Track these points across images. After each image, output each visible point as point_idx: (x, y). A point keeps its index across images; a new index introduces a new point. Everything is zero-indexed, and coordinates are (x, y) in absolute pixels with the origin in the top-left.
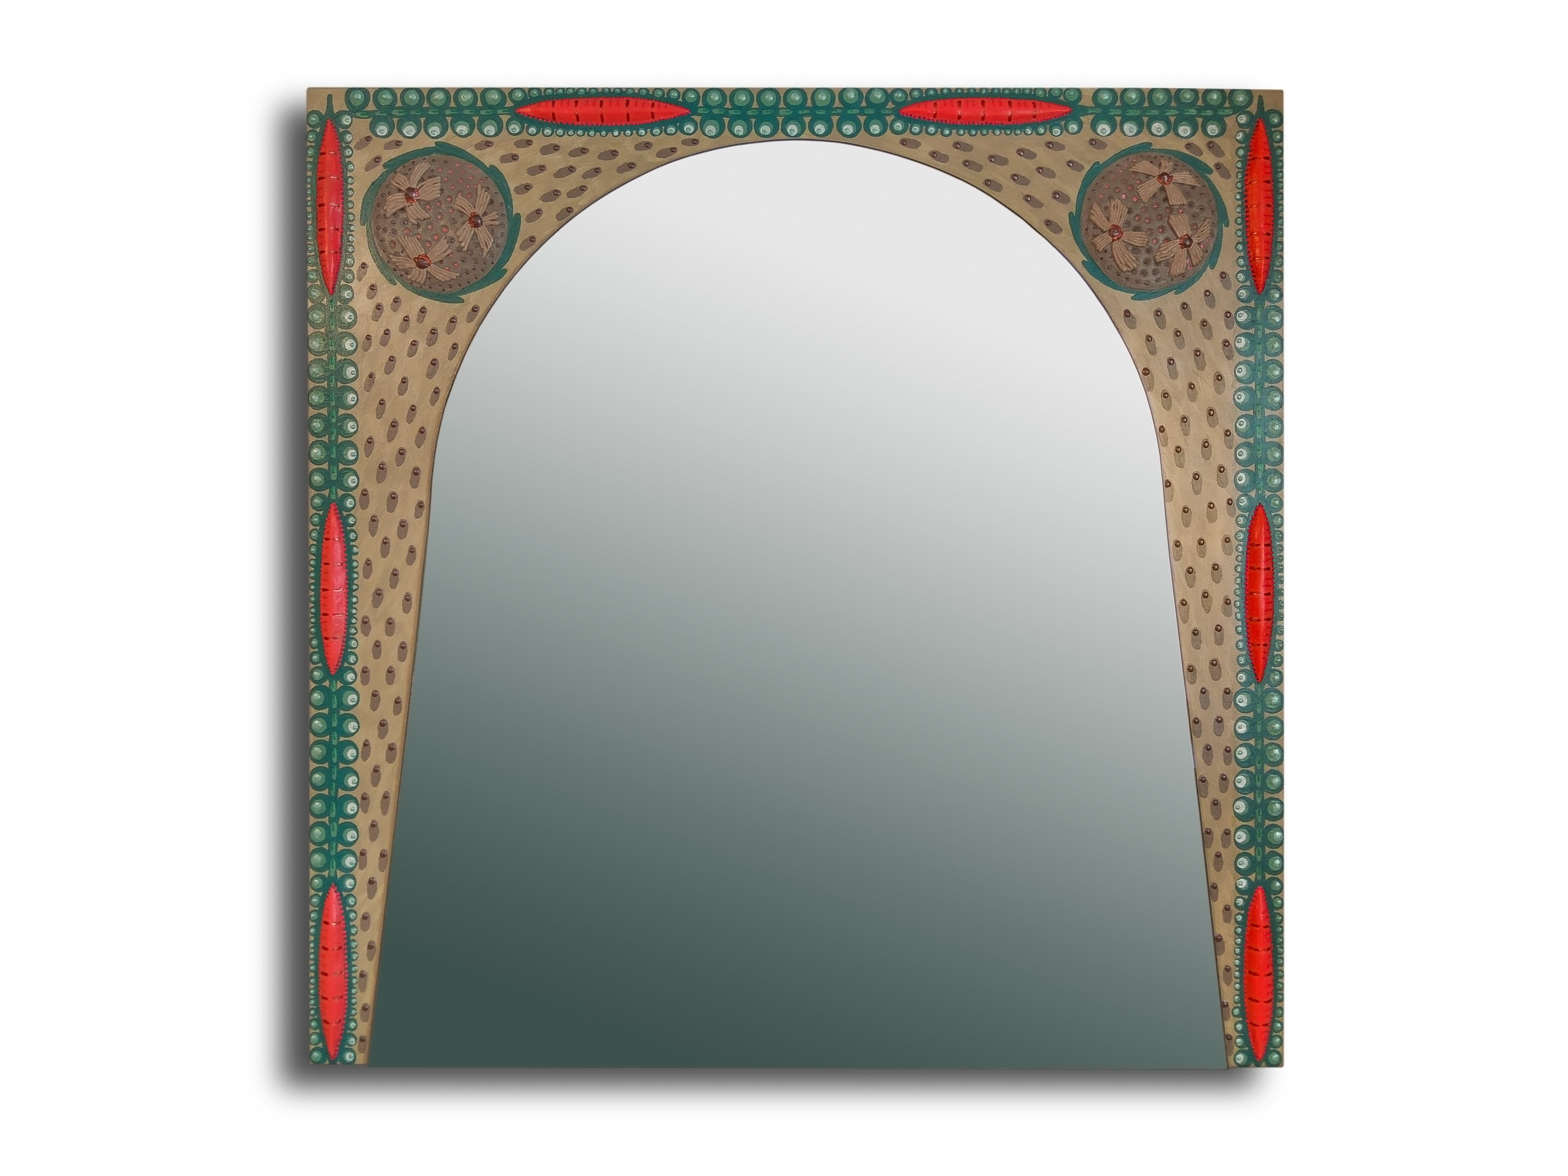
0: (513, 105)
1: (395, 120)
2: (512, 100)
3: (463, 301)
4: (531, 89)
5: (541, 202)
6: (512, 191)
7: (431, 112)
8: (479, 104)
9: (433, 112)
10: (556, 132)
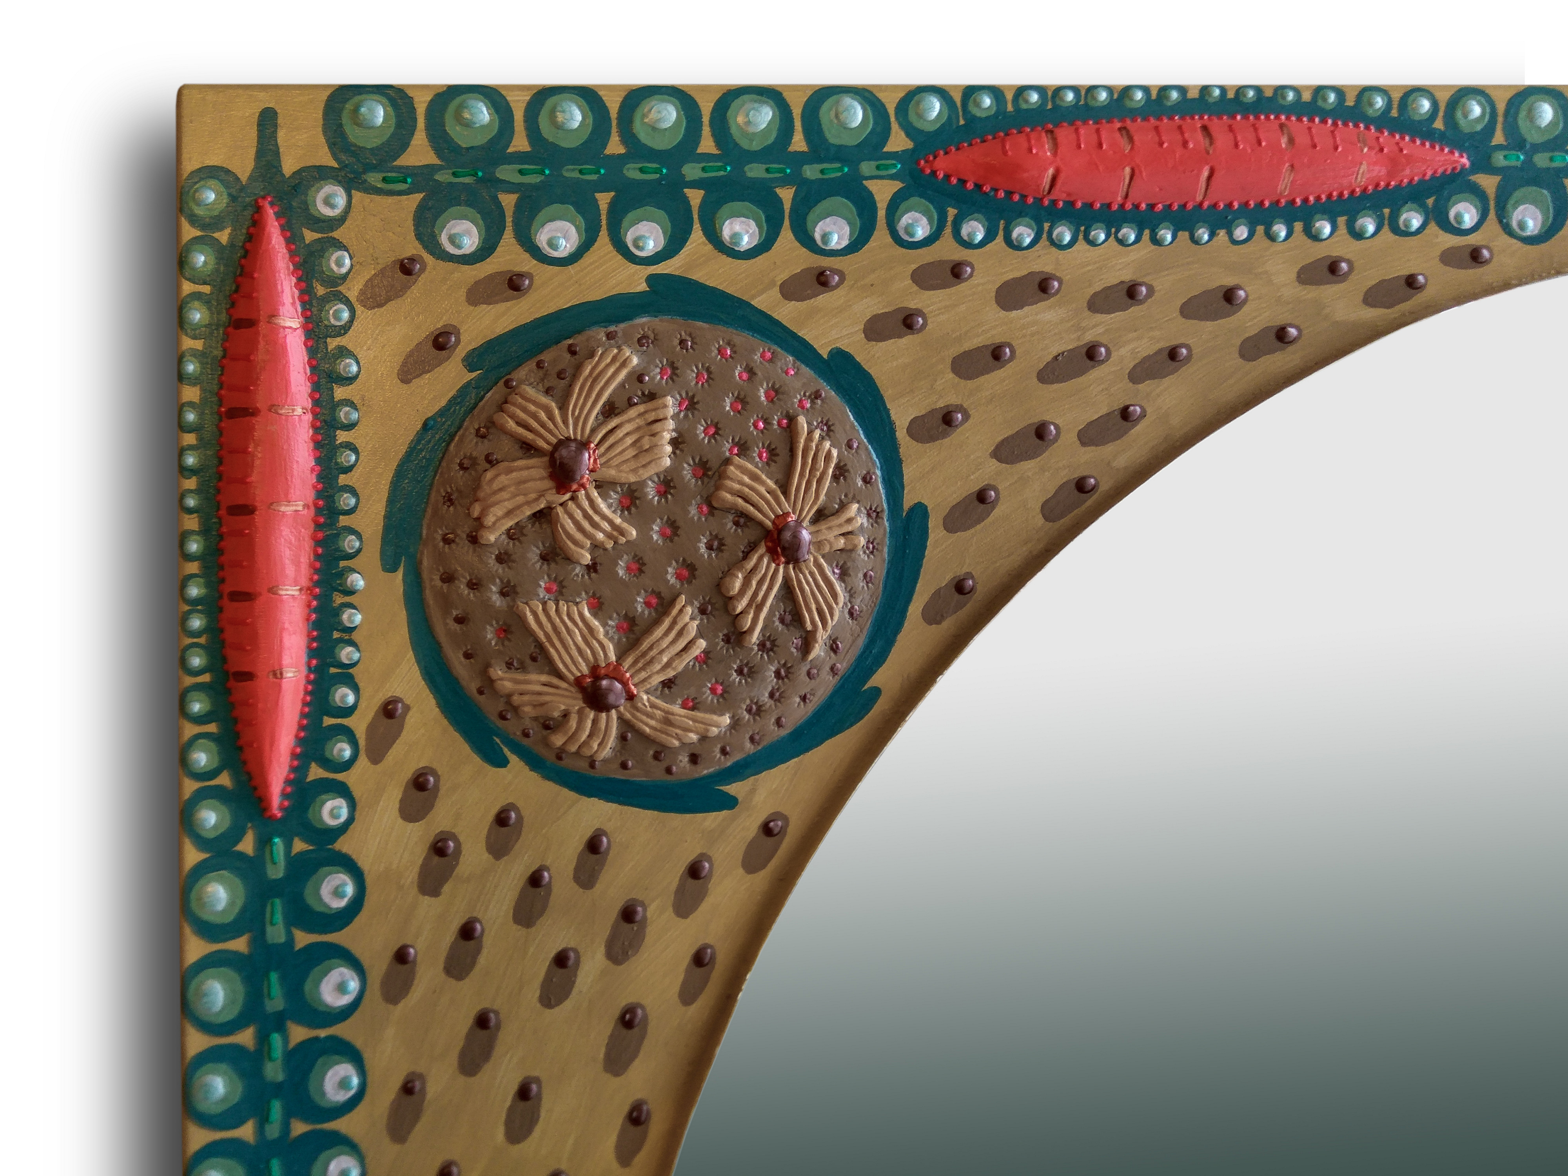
0: (910, 145)
1: (508, 201)
2: (910, 131)
3: (730, 802)
4: (971, 91)
5: (994, 465)
6: (901, 434)
7: (632, 172)
8: (799, 143)
9: (641, 170)
10: (1050, 233)
